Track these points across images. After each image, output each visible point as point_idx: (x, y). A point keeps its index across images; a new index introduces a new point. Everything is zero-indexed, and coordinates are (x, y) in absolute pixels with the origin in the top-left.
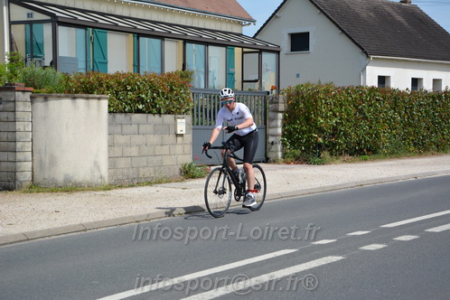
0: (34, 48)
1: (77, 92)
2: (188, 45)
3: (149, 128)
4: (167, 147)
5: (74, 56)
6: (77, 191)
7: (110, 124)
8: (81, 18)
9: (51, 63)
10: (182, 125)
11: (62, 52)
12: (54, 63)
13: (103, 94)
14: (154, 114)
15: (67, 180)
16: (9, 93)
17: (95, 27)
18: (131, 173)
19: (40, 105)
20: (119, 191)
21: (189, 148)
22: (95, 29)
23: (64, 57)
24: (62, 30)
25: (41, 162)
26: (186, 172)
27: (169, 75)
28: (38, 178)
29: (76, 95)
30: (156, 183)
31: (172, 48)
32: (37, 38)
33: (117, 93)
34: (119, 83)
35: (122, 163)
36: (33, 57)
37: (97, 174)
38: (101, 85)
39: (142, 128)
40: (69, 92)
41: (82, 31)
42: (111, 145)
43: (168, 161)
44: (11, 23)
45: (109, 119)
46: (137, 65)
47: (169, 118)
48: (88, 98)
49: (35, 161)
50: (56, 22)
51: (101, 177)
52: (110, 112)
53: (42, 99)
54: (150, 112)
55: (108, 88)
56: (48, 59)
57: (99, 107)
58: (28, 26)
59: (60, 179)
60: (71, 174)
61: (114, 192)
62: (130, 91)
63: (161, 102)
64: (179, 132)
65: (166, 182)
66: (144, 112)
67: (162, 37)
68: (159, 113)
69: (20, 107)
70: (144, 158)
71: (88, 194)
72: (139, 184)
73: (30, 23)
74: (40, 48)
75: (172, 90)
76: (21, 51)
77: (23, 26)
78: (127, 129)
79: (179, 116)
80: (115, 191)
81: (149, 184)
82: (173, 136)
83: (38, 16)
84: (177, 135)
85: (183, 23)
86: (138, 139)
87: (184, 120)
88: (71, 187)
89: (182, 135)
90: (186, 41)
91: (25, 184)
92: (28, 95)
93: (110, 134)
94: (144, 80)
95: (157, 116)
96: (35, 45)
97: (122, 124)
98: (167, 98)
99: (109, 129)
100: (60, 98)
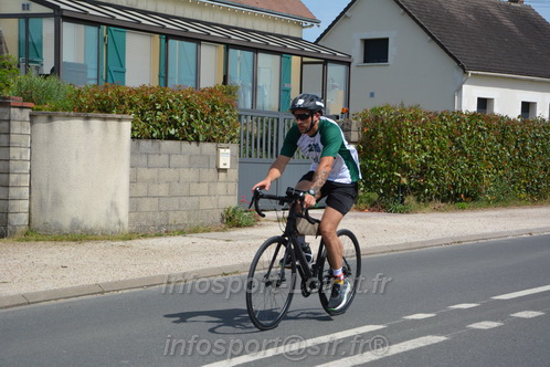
0: (29, 49)
1: (90, 110)
2: (231, 51)
3: (183, 160)
4: (206, 185)
5: (82, 62)
6: (88, 240)
7: (133, 153)
8: (93, 12)
9: (52, 70)
10: (226, 156)
11: (67, 56)
12: (56, 70)
13: (125, 113)
14: (190, 142)
15: (75, 224)
16: (2, 110)
17: (111, 24)
18: (158, 217)
19: (42, 126)
20: (144, 241)
21: (233, 188)
22: (109, 27)
23: (69, 64)
24: (67, 28)
25: (41, 200)
26: (230, 219)
27: (211, 91)
28: (38, 221)
29: (90, 114)
30: (190, 232)
31: (210, 56)
32: (34, 37)
33: (143, 112)
34: (146, 100)
35: (147, 205)
36: (27, 61)
37: (114, 219)
38: (122, 102)
39: (174, 159)
40: (80, 110)
41: (93, 30)
42: (133, 181)
43: (206, 204)
45: (132, 147)
46: (164, 75)
47: (208, 147)
48: (105, 119)
49: (33, 199)
50: (60, 17)
51: (120, 223)
52: (133, 138)
53: (45, 118)
54: (185, 139)
55: (131, 106)
56: (48, 64)
57: (119, 130)
58: (23, 21)
59: (66, 223)
60: (80, 218)
61: (137, 243)
62: (160, 110)
63: (199, 127)
64: (221, 166)
65: (204, 231)
66: (177, 139)
67: (197, 41)
68: (197, 140)
69: (16, 128)
70: (175, 200)
71: (102, 244)
72: (168, 233)
73: (26, 17)
74: (39, 55)
75: (213, 110)
76: (13, 53)
77: (15, 21)
78: (155, 160)
79: (223, 145)
80: (137, 241)
81: (182, 233)
82: (213, 171)
83: (36, 8)
84: (219, 170)
85: (225, 23)
86: (168, 174)
87: (228, 151)
88: (80, 235)
89: (225, 170)
90: (228, 46)
91: (19, 230)
92: (27, 113)
93: (132, 167)
94: (178, 96)
95: (194, 144)
96: (31, 46)
97: (147, 154)
98: (207, 122)
99: (131, 160)
100: (68, 117)
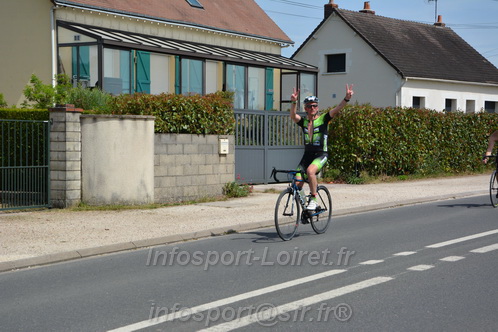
0: (80, 69)
1: (124, 113)
2: (228, 66)
3: (194, 148)
4: (211, 167)
5: (118, 77)
6: (125, 209)
7: (156, 144)
8: (126, 40)
9: (97, 84)
10: (225, 145)
11: (108, 73)
12: (99, 84)
13: (150, 114)
14: (198, 134)
15: (115, 198)
16: (60, 114)
17: (139, 49)
18: (176, 191)
19: (89, 126)
20: (165, 209)
21: (231, 168)
22: (138, 51)
23: (109, 79)
24: (107, 52)
25: (90, 180)
26: (229, 192)
27: (213, 96)
28: (87, 197)
29: (124, 116)
30: (200, 202)
31: (213, 70)
32: (83, 60)
33: (163, 113)
34: (165, 104)
35: (167, 182)
36: (79, 78)
37: (143, 193)
38: (147, 106)
39: (187, 148)
40: (117, 113)
41: (126, 53)
42: (157, 165)
43: (211, 180)
44: (59, 46)
45: (155, 140)
46: (179, 86)
47: (212, 138)
48: (135, 119)
49: (84, 180)
50: (102, 44)
51: (147, 196)
52: (156, 132)
53: (91, 120)
54: (194, 133)
55: (154, 108)
56: (93, 79)
57: (146, 127)
58: (75, 48)
59: (108, 197)
60: (118, 193)
61: (161, 211)
62: (175, 111)
63: (204, 123)
64: (222, 152)
65: (210, 201)
66: (187, 132)
67: (203, 59)
68: (204, 133)
69: (70, 127)
70: (188, 178)
71: (135, 212)
72: (183, 203)
73: (77, 46)
74: (87, 73)
75: (215, 111)
76: (68, 72)
77: (70, 48)
78: (172, 148)
79: (223, 136)
80: (161, 209)
81: (194, 202)
82: (216, 156)
83: (84, 39)
84: (220, 155)
85: (224, 44)
86: (183, 159)
87: (227, 141)
88: (118, 206)
89: (225, 155)
90: (226, 63)
91: (74, 202)
92: (78, 116)
93: (156, 154)
94: (189, 101)
95: (201, 136)
96: (81, 67)
97: (167, 144)
98: (211, 119)
99: (155, 149)
100: (108, 118)
